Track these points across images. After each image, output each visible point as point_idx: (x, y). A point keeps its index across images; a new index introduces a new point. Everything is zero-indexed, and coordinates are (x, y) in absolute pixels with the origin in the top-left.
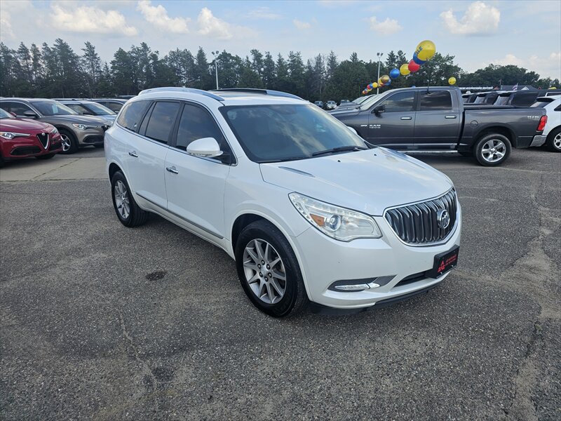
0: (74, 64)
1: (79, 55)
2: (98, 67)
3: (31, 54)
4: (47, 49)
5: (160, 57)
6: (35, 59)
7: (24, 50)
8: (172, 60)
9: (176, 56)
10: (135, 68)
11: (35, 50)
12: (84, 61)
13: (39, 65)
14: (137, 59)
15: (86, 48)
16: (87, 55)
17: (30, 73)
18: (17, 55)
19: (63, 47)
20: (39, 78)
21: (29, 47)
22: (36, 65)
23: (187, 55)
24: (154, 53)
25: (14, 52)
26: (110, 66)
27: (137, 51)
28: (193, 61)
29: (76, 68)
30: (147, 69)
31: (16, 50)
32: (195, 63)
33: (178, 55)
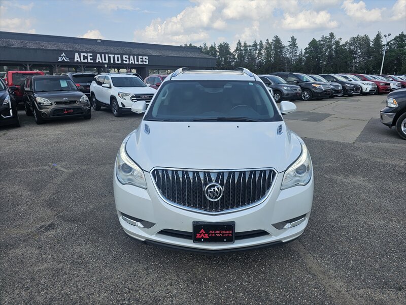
0: (281, 52)
1: (286, 46)
2: (295, 53)
3: (258, 47)
4: (268, 43)
5: (341, 43)
6: (260, 50)
7: (255, 45)
8: (351, 44)
9: (355, 41)
10: (321, 52)
11: (261, 44)
12: (288, 49)
13: (261, 54)
14: (324, 45)
15: (291, 40)
16: (291, 45)
17: (256, 58)
18: (251, 48)
19: (277, 41)
20: (260, 62)
21: (258, 43)
22: (260, 54)
23: (366, 39)
24: (337, 40)
25: (250, 46)
26: (304, 51)
27: (325, 39)
28: (370, 44)
29: (282, 55)
30: (330, 52)
31: (251, 45)
32: (371, 45)
33: (357, 40)
